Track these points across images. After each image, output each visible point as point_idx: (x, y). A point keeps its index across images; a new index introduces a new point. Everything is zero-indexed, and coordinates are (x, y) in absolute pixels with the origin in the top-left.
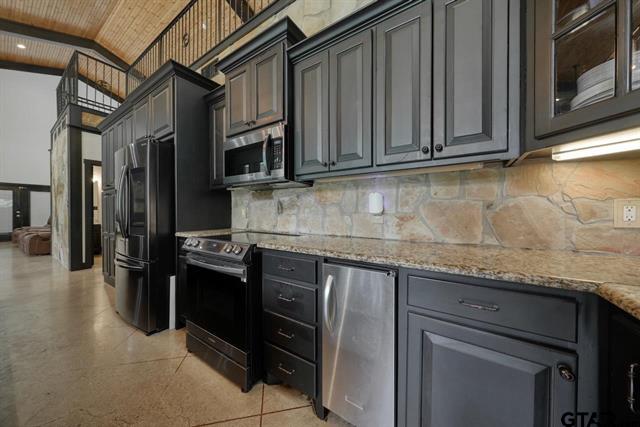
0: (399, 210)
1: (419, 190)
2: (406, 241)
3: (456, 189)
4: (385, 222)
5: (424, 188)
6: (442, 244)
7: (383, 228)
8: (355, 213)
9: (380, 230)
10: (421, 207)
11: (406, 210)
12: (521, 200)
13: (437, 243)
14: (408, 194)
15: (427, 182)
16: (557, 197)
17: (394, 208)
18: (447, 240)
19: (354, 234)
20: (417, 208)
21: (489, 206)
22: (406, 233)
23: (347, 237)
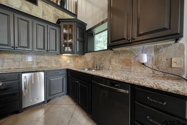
0: (37, 61)
1: (42, 57)
2: (39, 67)
3: (50, 57)
4: (33, 64)
5: (43, 57)
6: (47, 67)
7: (32, 65)
8: (21, 61)
9: (31, 65)
10: (43, 60)
11: (39, 61)
12: (59, 60)
13: (46, 67)
14: (39, 57)
15: (44, 55)
16: (63, 60)
17: (35, 60)
18: (48, 66)
19: (20, 67)
20: (42, 61)
21: (55, 60)
22: (39, 66)
23: (17, 68)
